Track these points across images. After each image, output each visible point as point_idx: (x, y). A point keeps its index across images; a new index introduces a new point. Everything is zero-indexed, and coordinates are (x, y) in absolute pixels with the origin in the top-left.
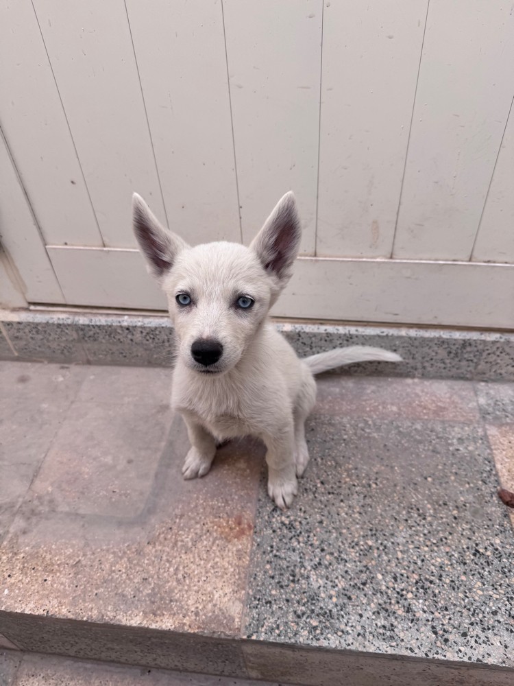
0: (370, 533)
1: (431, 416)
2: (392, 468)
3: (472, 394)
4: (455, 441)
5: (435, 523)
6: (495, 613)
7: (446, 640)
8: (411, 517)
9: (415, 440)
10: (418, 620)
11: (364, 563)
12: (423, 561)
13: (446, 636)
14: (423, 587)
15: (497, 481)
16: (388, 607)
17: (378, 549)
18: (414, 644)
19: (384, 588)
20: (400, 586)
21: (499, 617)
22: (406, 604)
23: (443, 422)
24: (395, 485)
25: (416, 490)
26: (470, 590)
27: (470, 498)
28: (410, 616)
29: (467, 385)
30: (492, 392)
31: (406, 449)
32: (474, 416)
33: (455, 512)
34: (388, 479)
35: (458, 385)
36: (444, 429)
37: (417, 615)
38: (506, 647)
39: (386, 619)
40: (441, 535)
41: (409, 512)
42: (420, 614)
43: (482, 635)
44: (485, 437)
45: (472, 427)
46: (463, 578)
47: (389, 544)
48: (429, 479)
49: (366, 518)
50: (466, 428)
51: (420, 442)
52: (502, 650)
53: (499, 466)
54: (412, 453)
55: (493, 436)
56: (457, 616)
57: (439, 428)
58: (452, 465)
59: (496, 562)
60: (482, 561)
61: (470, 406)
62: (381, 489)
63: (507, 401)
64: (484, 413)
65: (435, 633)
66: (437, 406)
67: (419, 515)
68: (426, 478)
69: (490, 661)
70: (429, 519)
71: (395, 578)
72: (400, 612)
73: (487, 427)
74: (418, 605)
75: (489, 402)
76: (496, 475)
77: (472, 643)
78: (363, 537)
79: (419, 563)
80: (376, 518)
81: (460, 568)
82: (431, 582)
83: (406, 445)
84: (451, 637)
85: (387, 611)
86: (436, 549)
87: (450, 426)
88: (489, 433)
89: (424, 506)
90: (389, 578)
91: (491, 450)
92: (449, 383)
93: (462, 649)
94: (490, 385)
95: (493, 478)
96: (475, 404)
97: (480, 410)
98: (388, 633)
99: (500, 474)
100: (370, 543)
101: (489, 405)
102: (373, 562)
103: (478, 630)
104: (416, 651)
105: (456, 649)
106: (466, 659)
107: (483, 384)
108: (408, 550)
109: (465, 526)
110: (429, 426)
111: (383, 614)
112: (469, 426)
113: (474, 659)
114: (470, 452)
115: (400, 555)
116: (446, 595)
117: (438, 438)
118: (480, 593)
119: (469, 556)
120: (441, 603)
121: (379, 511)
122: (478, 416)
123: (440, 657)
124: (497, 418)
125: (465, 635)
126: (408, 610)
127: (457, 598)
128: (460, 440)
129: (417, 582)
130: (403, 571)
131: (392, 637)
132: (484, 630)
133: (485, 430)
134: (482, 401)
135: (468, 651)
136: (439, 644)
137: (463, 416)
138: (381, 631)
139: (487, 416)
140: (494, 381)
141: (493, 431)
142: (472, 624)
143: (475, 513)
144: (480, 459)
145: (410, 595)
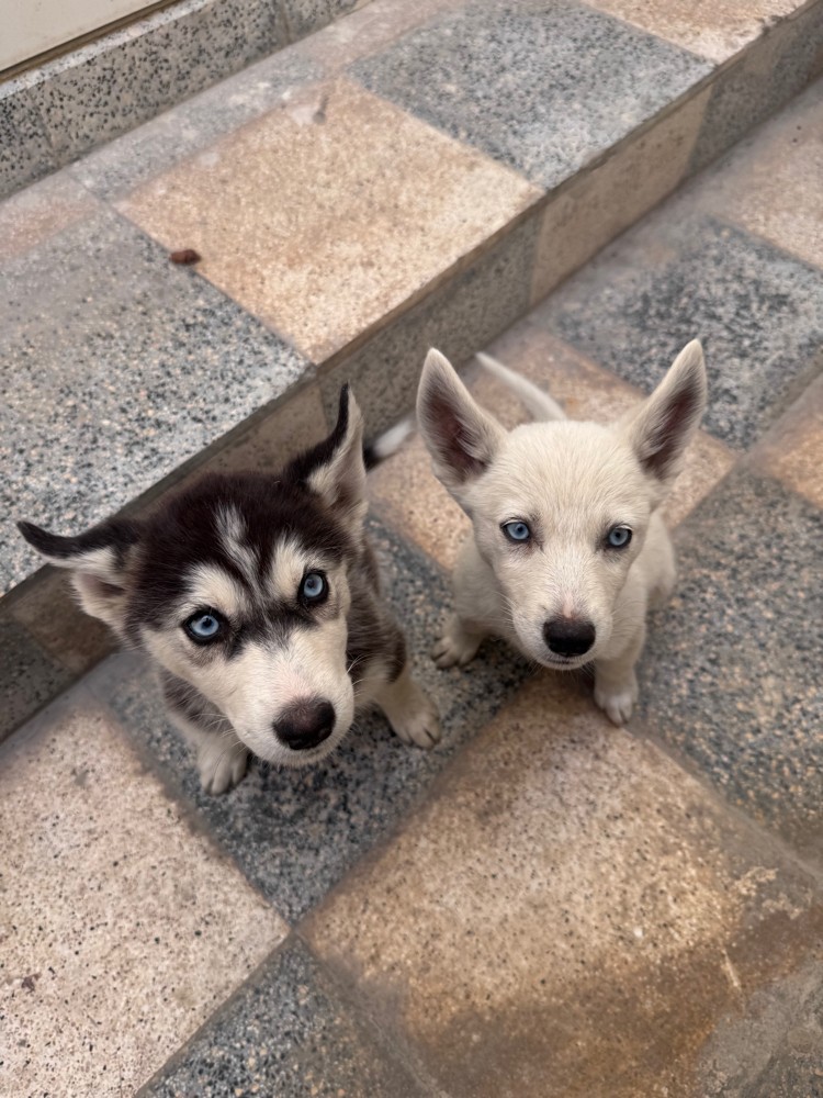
0: (62, 395)
1: (42, 236)
2: (37, 318)
3: (72, 183)
4: (89, 243)
5: (127, 334)
6: (241, 362)
7: (214, 419)
8: (96, 348)
9: (43, 273)
10: (174, 425)
11: (79, 424)
12: (140, 375)
13: (211, 415)
14: (158, 396)
15: (163, 250)
16: (136, 439)
17: (84, 401)
18: (185, 445)
19: (119, 428)
20: (133, 414)
21: (247, 362)
22: (152, 422)
23: (61, 233)
24: (55, 332)
25: (82, 319)
26: (205, 362)
27: (146, 284)
28: (164, 427)
29: (59, 176)
30: (94, 167)
31: (39, 289)
32: (92, 205)
33: (141, 308)
34: (42, 333)
35: (48, 183)
36: (68, 240)
37: (171, 421)
38: (269, 380)
39: (141, 450)
40: (141, 338)
41: (90, 345)
42: (172, 419)
43: (243, 388)
44: (120, 218)
45: (98, 218)
46: (191, 357)
47: (93, 388)
48: (89, 299)
49: (47, 385)
50: (93, 223)
51: (49, 271)
52: (267, 385)
53: (154, 235)
54: (49, 289)
55: (128, 211)
56: (210, 392)
57: (60, 242)
58: (103, 268)
59: (212, 321)
60: (199, 329)
61: (79, 196)
62: (40, 348)
63: (117, 166)
64: (101, 195)
65: (200, 421)
66: (40, 221)
67: (104, 339)
68: (84, 301)
69: (264, 401)
70: (117, 335)
71: (124, 411)
72: (152, 432)
73: (115, 205)
74: (165, 413)
75: (99, 178)
76: (158, 245)
77: (238, 400)
78: (58, 403)
79: (138, 379)
80: (57, 377)
81: (182, 352)
82: (163, 385)
83: (36, 285)
84: (216, 412)
85: (137, 443)
86: (145, 355)
87: (72, 232)
88: (120, 210)
89: (103, 328)
90: (117, 416)
91: (136, 226)
92: (36, 187)
93: (234, 412)
94: (86, 160)
95: (156, 251)
96: (84, 191)
97: (94, 193)
98: (155, 459)
99: (161, 242)
100: (70, 403)
101: (100, 182)
102: (89, 416)
103: (236, 387)
104: (193, 449)
105: (227, 417)
106: (242, 418)
107: (77, 164)
108: (117, 377)
109: (159, 313)
110: (48, 248)
111: (135, 449)
112: (93, 218)
113: (249, 411)
114: (114, 243)
115: (112, 388)
116: (184, 385)
117: (67, 253)
118: (216, 357)
119: (183, 335)
120: (186, 394)
121: (57, 369)
122: (96, 202)
123: (219, 435)
124: (118, 191)
125: (227, 400)
126: (158, 424)
127: (197, 378)
128: (94, 238)
129: (149, 397)
130: (128, 399)
131: (161, 459)
132: (241, 383)
133: (115, 211)
134: (89, 183)
135: (240, 409)
136: (209, 426)
137: (78, 213)
138: (146, 462)
139: (107, 195)
140: (87, 152)
141: (123, 206)
142: (227, 387)
143: (161, 294)
144: (131, 242)
145: (150, 413)
